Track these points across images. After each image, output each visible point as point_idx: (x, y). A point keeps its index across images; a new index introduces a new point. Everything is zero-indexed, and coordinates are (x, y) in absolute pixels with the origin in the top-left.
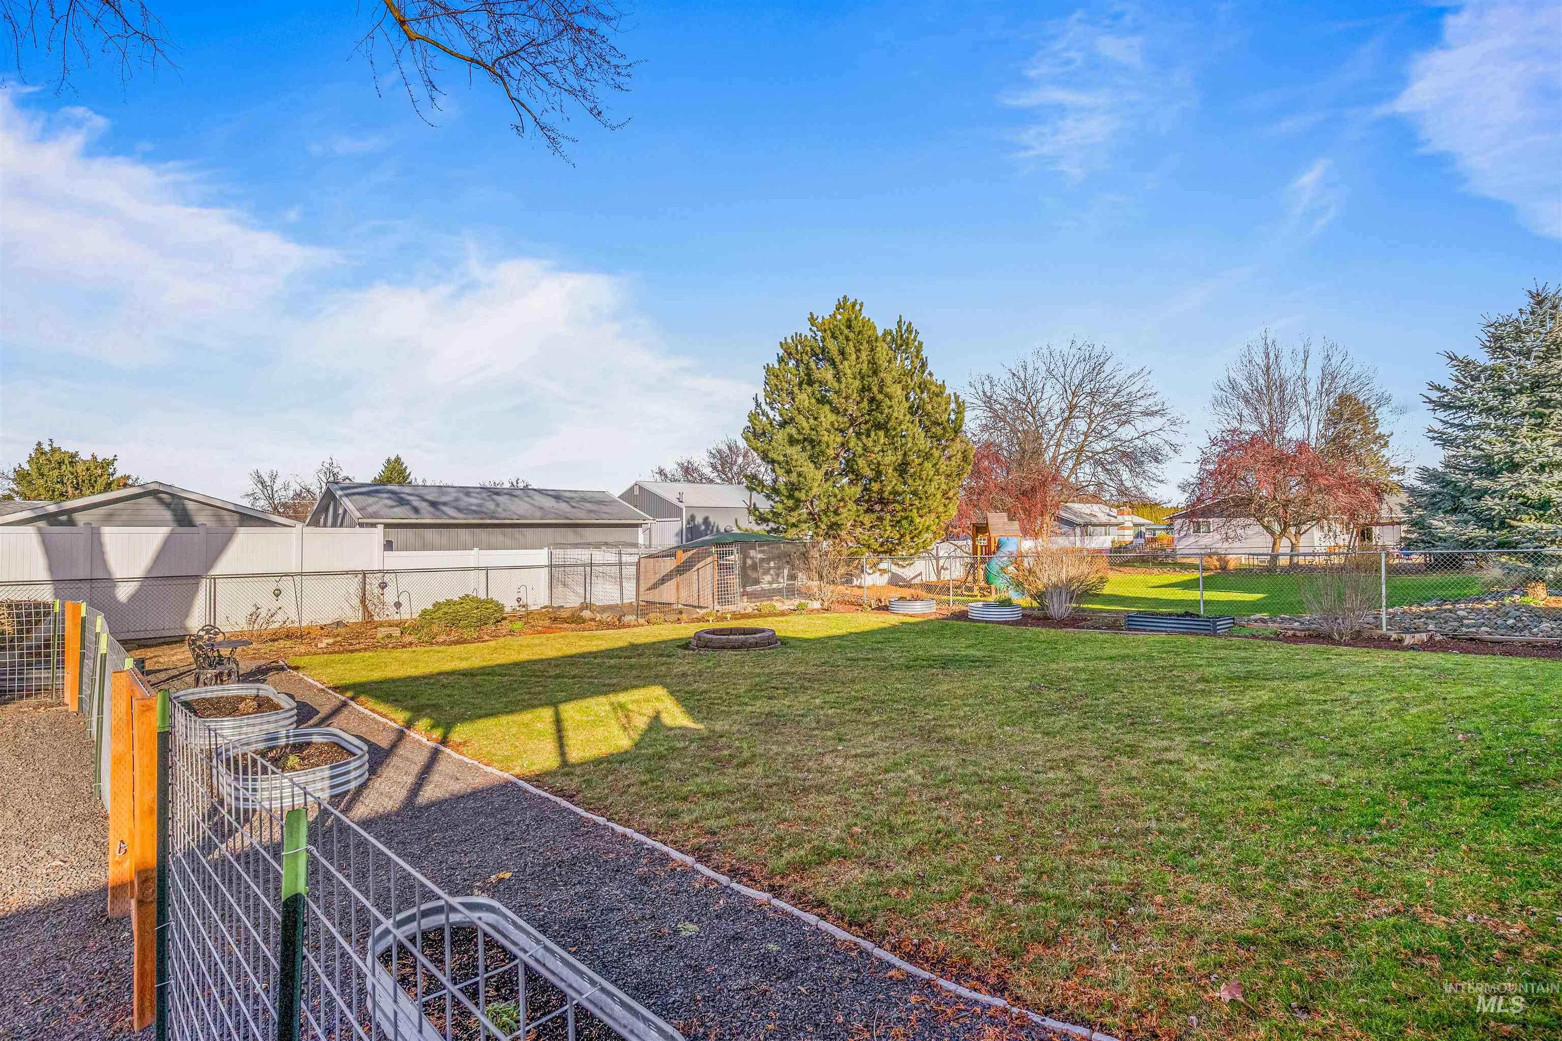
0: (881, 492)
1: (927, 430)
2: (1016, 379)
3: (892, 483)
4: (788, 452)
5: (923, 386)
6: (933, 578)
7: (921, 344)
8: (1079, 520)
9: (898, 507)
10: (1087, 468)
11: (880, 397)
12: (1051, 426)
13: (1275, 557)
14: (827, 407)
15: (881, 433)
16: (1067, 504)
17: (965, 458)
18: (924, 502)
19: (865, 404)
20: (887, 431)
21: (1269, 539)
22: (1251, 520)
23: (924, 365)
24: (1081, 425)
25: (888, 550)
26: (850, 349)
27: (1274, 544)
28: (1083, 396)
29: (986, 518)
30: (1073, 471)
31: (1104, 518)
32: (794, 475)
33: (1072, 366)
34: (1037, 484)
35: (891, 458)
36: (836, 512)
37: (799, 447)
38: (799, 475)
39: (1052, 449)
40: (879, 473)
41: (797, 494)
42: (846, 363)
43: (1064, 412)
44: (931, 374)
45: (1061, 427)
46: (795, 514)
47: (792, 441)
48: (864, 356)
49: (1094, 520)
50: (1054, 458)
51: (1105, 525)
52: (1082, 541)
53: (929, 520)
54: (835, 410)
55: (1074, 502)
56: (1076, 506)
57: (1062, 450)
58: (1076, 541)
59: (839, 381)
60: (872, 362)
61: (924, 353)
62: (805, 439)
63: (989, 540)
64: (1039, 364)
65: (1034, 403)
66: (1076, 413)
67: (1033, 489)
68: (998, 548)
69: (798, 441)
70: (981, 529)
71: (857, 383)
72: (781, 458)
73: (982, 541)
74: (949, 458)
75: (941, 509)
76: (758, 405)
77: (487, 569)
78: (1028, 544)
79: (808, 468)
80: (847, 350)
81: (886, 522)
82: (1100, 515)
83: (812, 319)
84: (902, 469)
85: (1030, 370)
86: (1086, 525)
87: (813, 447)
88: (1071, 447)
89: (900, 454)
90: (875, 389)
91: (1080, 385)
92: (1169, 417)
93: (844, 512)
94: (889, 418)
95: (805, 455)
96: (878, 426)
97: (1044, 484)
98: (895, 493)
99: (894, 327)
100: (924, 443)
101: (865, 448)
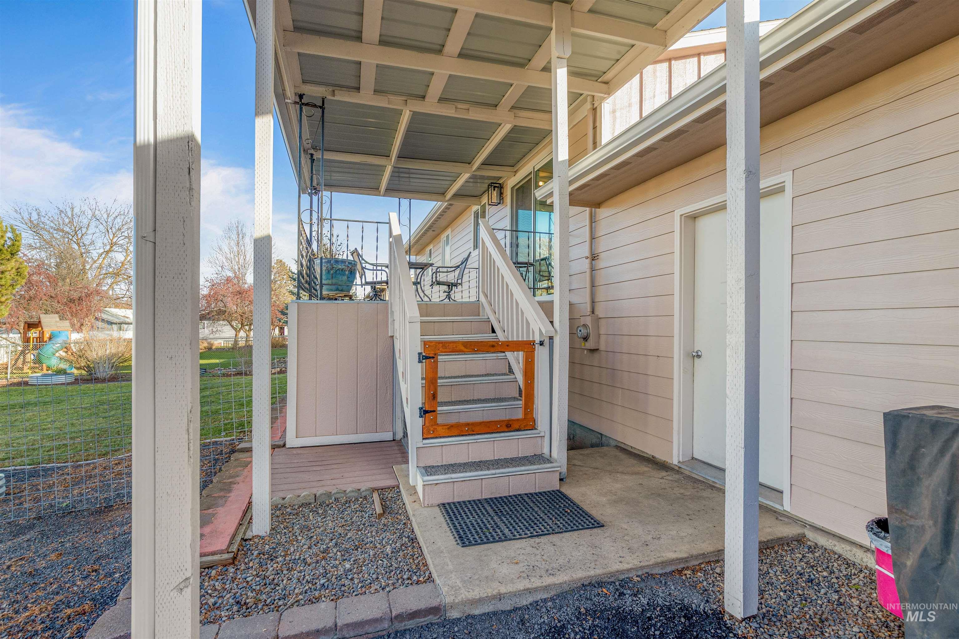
2: (63, 215)
8: (115, 320)
12: (95, 254)
13: (236, 342)
16: (106, 309)
21: (234, 332)
22: (225, 322)
27: (236, 335)
28: (123, 237)
29: (38, 318)
30: (111, 286)
33: (114, 216)
34: (84, 295)
39: (95, 270)
43: (106, 245)
45: (103, 256)
50: (96, 277)
52: (119, 333)
55: (110, 307)
56: (113, 311)
58: (115, 333)
63: (42, 333)
64: (85, 208)
65: (80, 235)
66: (115, 248)
67: (80, 299)
68: (51, 338)
70: (33, 325)
73: (34, 334)
78: (75, 336)
82: (130, 317)
85: (77, 210)
86: (120, 324)
91: (119, 229)
97: (88, 295)
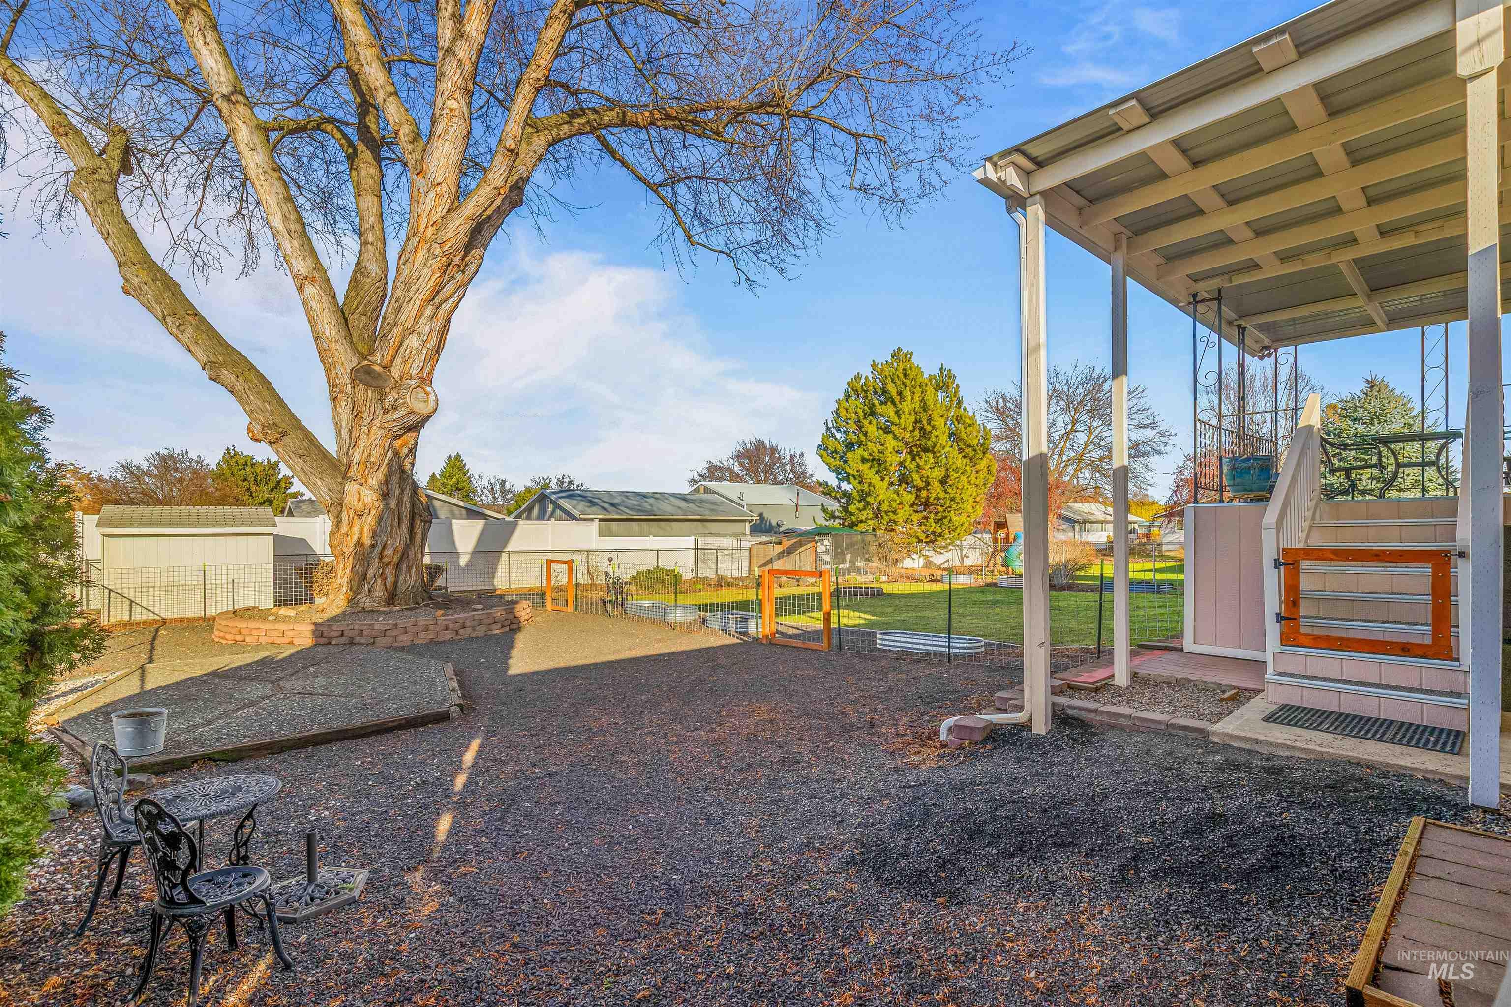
0: (928, 498)
1: (961, 450)
3: (936, 489)
4: (861, 468)
5: (959, 419)
6: (958, 564)
7: (958, 386)
8: (1078, 518)
9: (941, 509)
10: (1087, 473)
11: (929, 428)
14: (890, 436)
15: (931, 456)
16: (1069, 504)
17: (989, 472)
18: (960, 505)
19: (917, 433)
20: (934, 453)
23: (960, 402)
24: (1081, 438)
25: (932, 540)
26: (907, 393)
29: (1005, 518)
30: (1075, 476)
31: (1100, 516)
32: (866, 485)
35: (937, 474)
36: (894, 512)
37: (869, 464)
38: (870, 484)
39: (1056, 457)
40: (928, 484)
41: (868, 499)
42: (904, 404)
44: (965, 409)
46: (865, 513)
47: (864, 460)
48: (917, 398)
49: (1092, 518)
50: (1058, 465)
51: (1102, 522)
52: (1081, 536)
53: (963, 518)
54: (895, 437)
55: (1074, 502)
56: (1077, 506)
57: (1065, 458)
58: (1076, 536)
59: (899, 418)
60: (923, 400)
61: (960, 394)
62: (873, 459)
63: (1008, 534)
68: (1015, 540)
69: (868, 460)
70: (1001, 525)
71: (912, 419)
72: (856, 473)
73: (1001, 534)
74: (977, 472)
75: (971, 510)
76: (828, 429)
77: (658, 550)
79: (876, 480)
80: (905, 393)
81: (931, 520)
82: (1096, 513)
83: (874, 366)
84: (943, 482)
86: (1084, 522)
87: (880, 465)
88: (1072, 454)
89: (944, 469)
90: (925, 422)
92: (1158, 430)
93: (901, 513)
94: (935, 445)
95: (873, 471)
96: (926, 450)
98: (938, 499)
99: (937, 372)
100: (960, 462)
101: (918, 466)
